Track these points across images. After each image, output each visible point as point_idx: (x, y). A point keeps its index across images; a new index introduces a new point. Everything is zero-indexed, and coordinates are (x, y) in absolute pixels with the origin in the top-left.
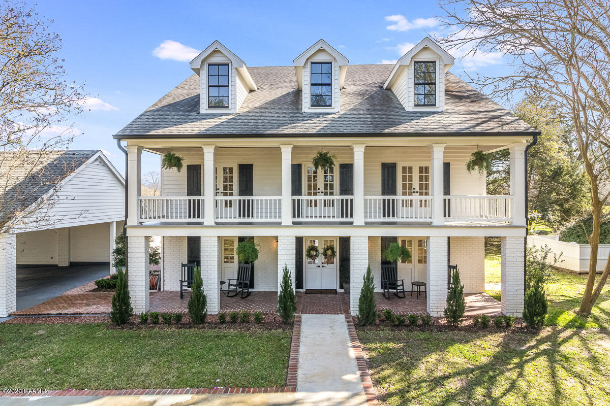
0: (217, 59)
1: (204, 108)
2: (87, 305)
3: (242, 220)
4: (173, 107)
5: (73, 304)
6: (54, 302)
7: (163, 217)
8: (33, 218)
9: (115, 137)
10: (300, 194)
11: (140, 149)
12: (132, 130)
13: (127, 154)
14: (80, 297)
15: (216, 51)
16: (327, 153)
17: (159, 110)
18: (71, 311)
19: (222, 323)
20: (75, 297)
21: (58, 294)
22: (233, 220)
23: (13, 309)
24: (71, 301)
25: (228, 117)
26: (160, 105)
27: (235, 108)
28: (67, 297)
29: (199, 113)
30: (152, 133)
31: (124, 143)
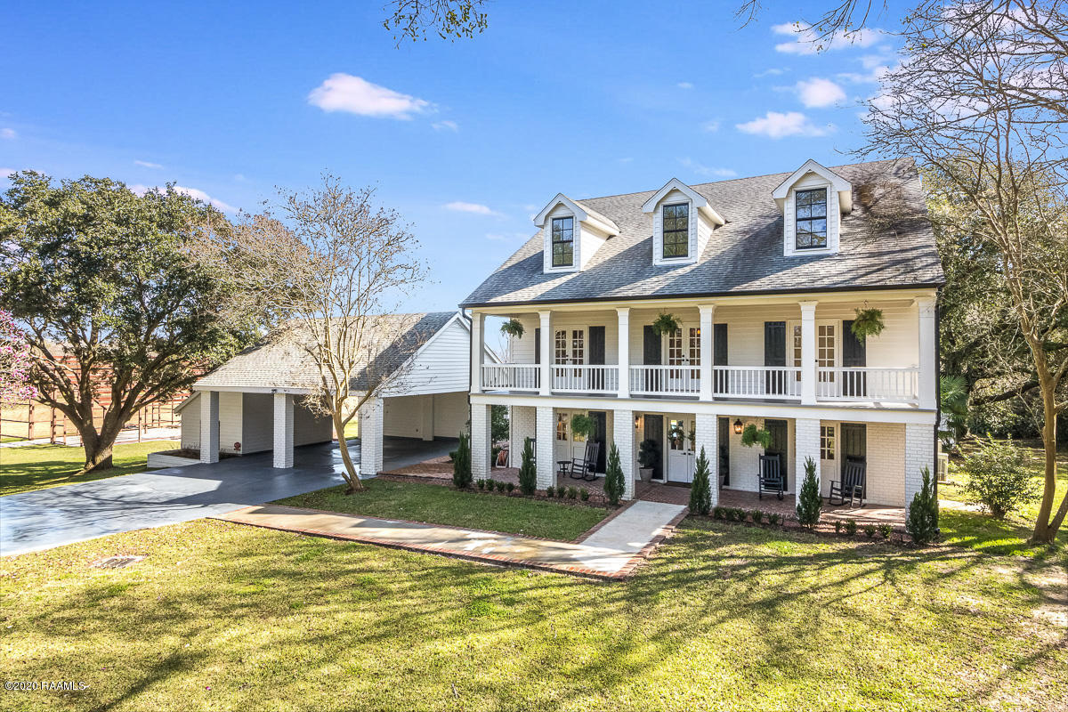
0: (560, 213)
1: (548, 267)
2: (439, 472)
3: (591, 391)
4: (520, 266)
5: (428, 471)
6: (412, 468)
7: (511, 386)
8: (395, 383)
9: (460, 306)
10: (659, 362)
11: (483, 317)
12: (476, 298)
13: (471, 322)
14: (435, 466)
15: (559, 205)
16: (669, 316)
17: (505, 271)
18: (425, 475)
19: (549, 496)
20: (431, 466)
21: (417, 462)
22: (582, 391)
23: (380, 469)
24: (427, 468)
25: (570, 277)
26: (509, 264)
27: (579, 266)
28: (424, 465)
29: (542, 274)
30: (492, 301)
31: (468, 312)
